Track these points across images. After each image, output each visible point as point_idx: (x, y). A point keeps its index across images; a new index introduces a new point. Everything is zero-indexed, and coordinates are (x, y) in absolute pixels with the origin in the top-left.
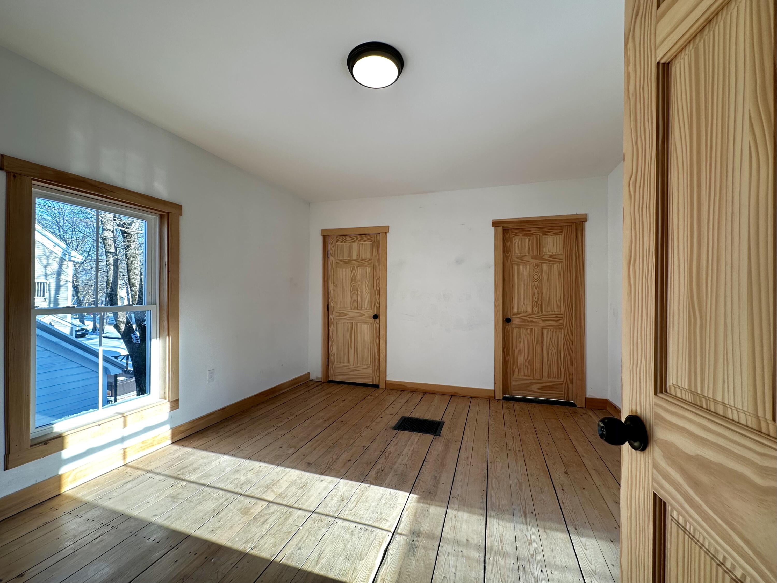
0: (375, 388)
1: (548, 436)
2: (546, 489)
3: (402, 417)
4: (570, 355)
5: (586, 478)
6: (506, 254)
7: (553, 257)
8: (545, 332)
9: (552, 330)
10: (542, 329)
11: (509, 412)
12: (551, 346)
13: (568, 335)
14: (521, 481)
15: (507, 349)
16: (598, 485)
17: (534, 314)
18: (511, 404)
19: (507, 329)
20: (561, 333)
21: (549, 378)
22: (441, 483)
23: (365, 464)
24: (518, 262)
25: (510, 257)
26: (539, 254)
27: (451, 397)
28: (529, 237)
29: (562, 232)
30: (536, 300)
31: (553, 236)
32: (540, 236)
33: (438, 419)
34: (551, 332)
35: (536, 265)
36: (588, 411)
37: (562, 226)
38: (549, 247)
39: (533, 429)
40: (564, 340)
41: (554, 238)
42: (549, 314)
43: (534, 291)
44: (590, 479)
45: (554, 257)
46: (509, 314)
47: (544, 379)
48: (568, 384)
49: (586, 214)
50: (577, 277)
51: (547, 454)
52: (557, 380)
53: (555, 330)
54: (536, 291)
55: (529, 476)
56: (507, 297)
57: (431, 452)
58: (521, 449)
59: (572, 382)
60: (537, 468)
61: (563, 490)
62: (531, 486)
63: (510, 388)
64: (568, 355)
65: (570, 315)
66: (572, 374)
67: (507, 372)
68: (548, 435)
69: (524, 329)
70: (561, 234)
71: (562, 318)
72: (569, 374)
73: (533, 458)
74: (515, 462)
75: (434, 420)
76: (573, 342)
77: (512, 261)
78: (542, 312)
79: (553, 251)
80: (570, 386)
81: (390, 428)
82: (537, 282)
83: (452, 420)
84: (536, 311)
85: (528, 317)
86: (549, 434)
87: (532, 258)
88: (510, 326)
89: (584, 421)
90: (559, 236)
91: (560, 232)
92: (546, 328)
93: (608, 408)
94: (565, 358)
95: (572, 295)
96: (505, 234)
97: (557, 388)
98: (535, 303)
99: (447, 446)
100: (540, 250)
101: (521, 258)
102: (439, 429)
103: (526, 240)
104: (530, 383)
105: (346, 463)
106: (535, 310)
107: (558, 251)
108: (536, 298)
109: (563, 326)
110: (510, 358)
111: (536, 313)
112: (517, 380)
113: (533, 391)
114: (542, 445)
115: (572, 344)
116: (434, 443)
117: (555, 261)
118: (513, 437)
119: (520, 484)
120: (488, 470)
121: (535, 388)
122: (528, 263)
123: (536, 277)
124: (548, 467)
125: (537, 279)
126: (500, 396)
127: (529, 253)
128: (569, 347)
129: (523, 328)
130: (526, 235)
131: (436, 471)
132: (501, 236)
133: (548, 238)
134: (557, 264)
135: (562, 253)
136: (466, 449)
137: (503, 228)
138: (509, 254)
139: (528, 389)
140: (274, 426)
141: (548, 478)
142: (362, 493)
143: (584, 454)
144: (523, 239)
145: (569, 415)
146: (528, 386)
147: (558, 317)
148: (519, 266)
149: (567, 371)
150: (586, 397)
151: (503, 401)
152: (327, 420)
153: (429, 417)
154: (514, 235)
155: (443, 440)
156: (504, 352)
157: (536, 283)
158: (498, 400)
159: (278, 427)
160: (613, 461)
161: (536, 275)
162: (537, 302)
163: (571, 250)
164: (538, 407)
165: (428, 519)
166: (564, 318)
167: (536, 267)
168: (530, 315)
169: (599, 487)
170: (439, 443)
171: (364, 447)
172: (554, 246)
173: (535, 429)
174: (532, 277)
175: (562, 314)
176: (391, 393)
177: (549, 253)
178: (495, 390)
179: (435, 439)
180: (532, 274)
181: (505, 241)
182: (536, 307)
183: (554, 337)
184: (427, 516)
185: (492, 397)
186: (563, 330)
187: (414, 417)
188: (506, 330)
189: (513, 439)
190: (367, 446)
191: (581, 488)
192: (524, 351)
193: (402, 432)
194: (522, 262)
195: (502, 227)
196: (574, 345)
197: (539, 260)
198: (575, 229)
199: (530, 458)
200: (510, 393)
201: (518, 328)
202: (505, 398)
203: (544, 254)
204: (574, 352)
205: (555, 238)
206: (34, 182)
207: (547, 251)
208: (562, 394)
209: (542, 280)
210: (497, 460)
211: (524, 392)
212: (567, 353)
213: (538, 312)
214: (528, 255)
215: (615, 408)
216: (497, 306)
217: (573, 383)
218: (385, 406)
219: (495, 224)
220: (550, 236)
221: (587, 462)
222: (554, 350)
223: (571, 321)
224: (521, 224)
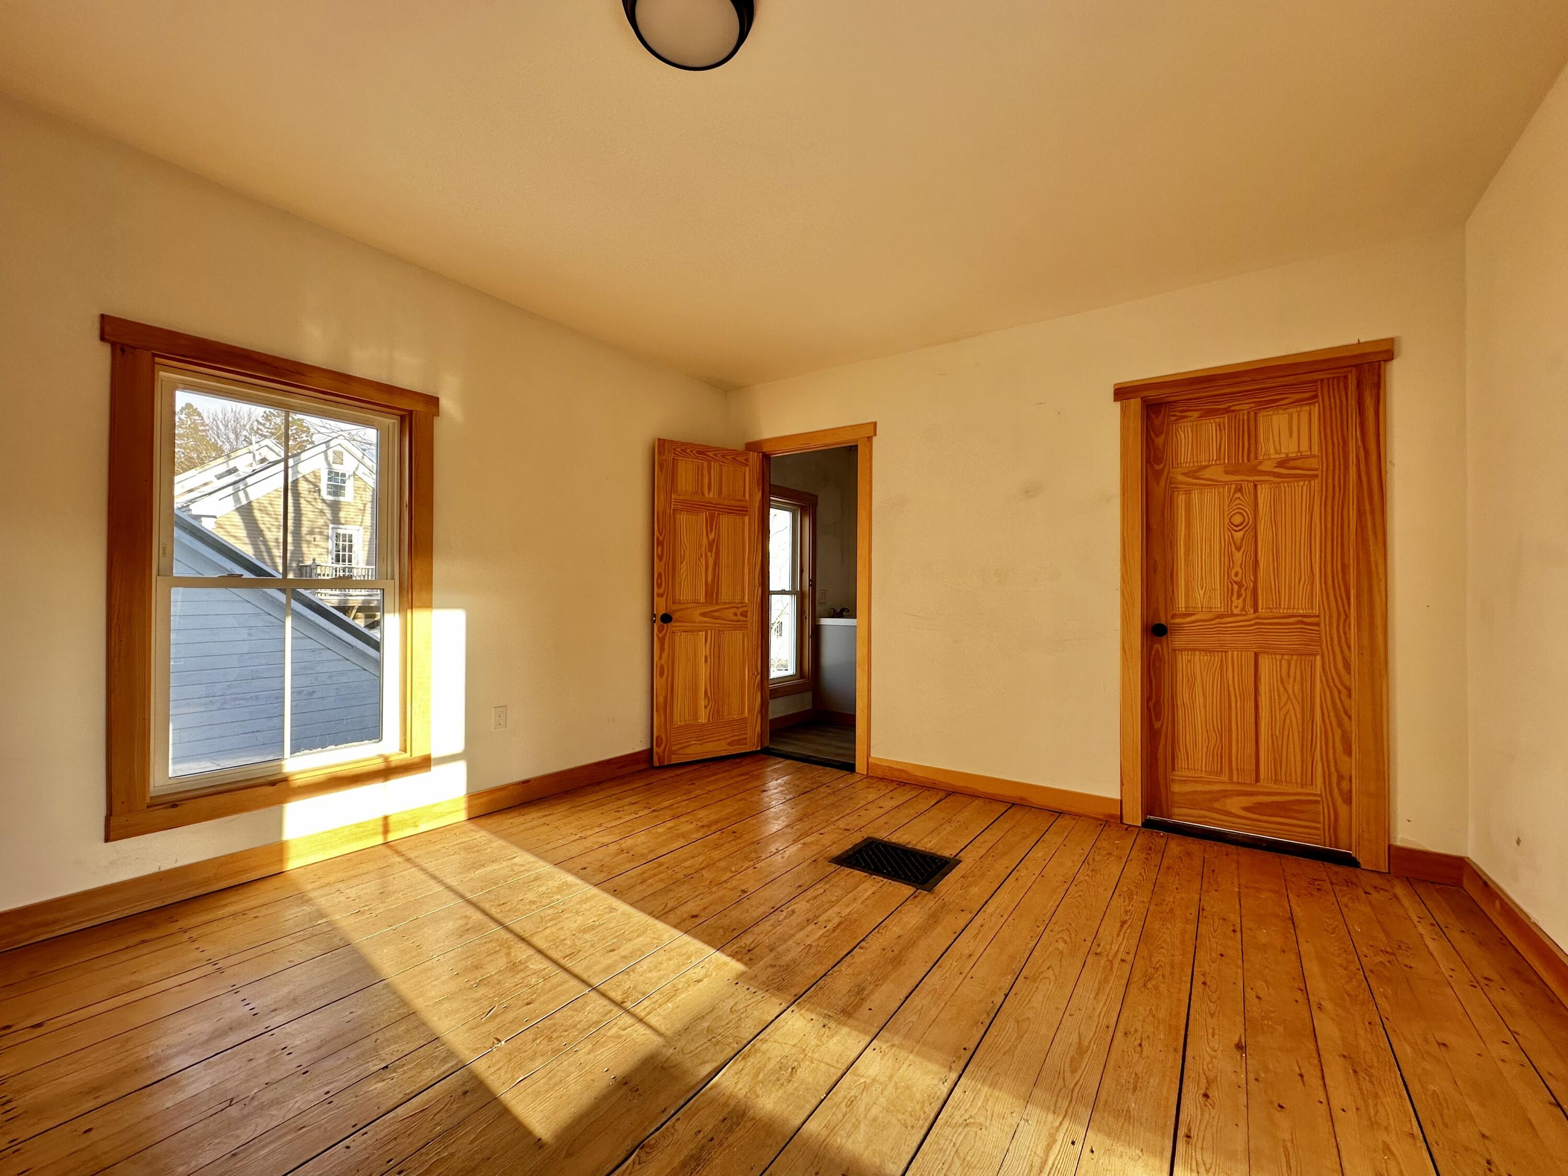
0: (845, 772)
1: (1232, 934)
2: (1155, 1081)
3: (869, 838)
4: (1340, 725)
5: (1301, 1075)
6: (1153, 467)
7: (1287, 465)
8: (1265, 663)
9: (1286, 657)
10: (1256, 655)
11: (1147, 859)
12: (1284, 698)
13: (1336, 669)
14: (1086, 1043)
15: (1158, 703)
16: (1336, 1104)
17: (1233, 615)
18: (1160, 838)
19: (1157, 651)
20: (1313, 666)
21: (1276, 781)
22: (866, 1006)
23: (721, 930)
24: (1185, 483)
25: (1166, 472)
26: (1246, 461)
27: (1010, 808)
28: (1217, 420)
29: (1316, 396)
30: (1238, 579)
31: (1290, 410)
32: (1248, 413)
33: (947, 853)
34: (1284, 663)
35: (1239, 489)
36: (1395, 882)
37: (1316, 381)
38: (1277, 439)
39: (1194, 911)
40: (1325, 683)
41: (1291, 415)
42: (1276, 615)
43: (1231, 555)
44: (1314, 1080)
45: (1292, 464)
46: (1162, 615)
47: (1262, 783)
48: (1334, 805)
49: (1391, 340)
50: (1360, 514)
51: (1204, 983)
52: (1300, 790)
53: (1295, 657)
54: (1238, 556)
55: (1119, 1035)
56: (1155, 571)
57: (886, 927)
58: (1130, 958)
59: (1348, 801)
60: (1154, 1016)
61: (1206, 1096)
62: (1111, 1064)
63: (1164, 800)
64: (1335, 724)
65: (1343, 617)
66: (1348, 778)
67: (1157, 759)
68: (1234, 931)
69: (1202, 653)
70: (1314, 403)
71: (1317, 624)
72: (1340, 778)
73: (1156, 988)
74: (1096, 985)
75: (939, 853)
76: (1349, 691)
77: (1171, 483)
78: (1256, 611)
79: (1289, 448)
80: (1342, 808)
81: (826, 858)
82: (1241, 533)
83: (982, 860)
84: (1236, 607)
85: (1213, 622)
86: (1238, 929)
87: (1226, 473)
88: (1165, 644)
89: (1368, 909)
90: (1307, 408)
91: (1309, 399)
92: (1265, 652)
93: (1466, 883)
94: (1326, 733)
95: (1347, 562)
96: (1153, 416)
97: (1301, 812)
98: (1236, 587)
99: (934, 919)
100: (1249, 449)
101: (1194, 473)
102: (937, 876)
103: (1210, 427)
104: (1219, 792)
105: (684, 921)
106: (1234, 604)
107: (1305, 447)
108: (1236, 575)
109: (1321, 646)
110: (1165, 724)
111: (1236, 611)
112: (1184, 781)
113: (1229, 814)
114: (1201, 955)
115: (1350, 696)
116: (909, 906)
117: (1295, 476)
118: (1123, 923)
119: (1081, 1050)
120: (1006, 995)
121: (1235, 805)
122: (1215, 484)
123: (1237, 519)
124: (1191, 1017)
125: (1242, 524)
126: (1134, 816)
127: (1219, 458)
128: (1339, 705)
129: (1200, 650)
130: (1209, 413)
131: (872, 974)
132: (1136, 424)
133: (1275, 418)
134: (1301, 483)
135: (1316, 450)
136: (978, 934)
137: (1142, 398)
138: (1161, 466)
139: (1217, 805)
140: (600, 825)
141: (1175, 1050)
142: (673, 994)
143: (1328, 1005)
144: (1201, 425)
145: (1327, 885)
146: (1217, 800)
147: (1304, 622)
148: (1188, 493)
149: (1333, 769)
150: (1392, 843)
151: (1143, 830)
152: (707, 826)
153: (929, 845)
154: (1174, 418)
155: (932, 903)
156: (1148, 708)
157: (1238, 535)
158: (1130, 826)
159: (607, 828)
160: (1426, 1040)
161: (1238, 515)
162: (1240, 585)
163: (1345, 443)
164: (1238, 854)
165: (781, 1092)
166: (1322, 624)
167: (1238, 495)
168: (1220, 616)
169: (1337, 1112)
170: (917, 909)
171: (744, 891)
172: (1291, 434)
173: (1201, 909)
174: (1227, 521)
175: (1318, 616)
176: (877, 785)
177: (1278, 456)
178: (1121, 801)
179: (915, 897)
180: (1226, 513)
181: (1152, 434)
182: (1239, 596)
183: (1292, 674)
184: (782, 1085)
185: (1112, 816)
186: (1318, 658)
187: (893, 841)
188: (1153, 653)
189: (1122, 926)
190: (751, 890)
191: (1271, 1103)
192: (1202, 708)
193: (848, 870)
194: (1196, 485)
195: (1140, 399)
196: (1353, 698)
197: (1247, 475)
198: (1355, 383)
199: (1145, 985)
200: (1165, 812)
201: (1188, 650)
202: (1147, 824)
203: (1261, 458)
204: (1353, 717)
205: (1295, 416)
206: (157, 360)
207: (1272, 451)
208: (1317, 829)
209: (1256, 528)
210: (1050, 974)
211: (1203, 813)
212: (1333, 719)
213: (1243, 609)
214: (1216, 464)
215: (1486, 884)
216: (1126, 594)
217: (1351, 803)
218: (846, 810)
219: (1122, 393)
220: (1281, 411)
221: (1327, 1027)
222: (1292, 711)
223: (1345, 634)
224: (1194, 387)
